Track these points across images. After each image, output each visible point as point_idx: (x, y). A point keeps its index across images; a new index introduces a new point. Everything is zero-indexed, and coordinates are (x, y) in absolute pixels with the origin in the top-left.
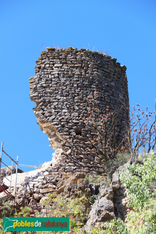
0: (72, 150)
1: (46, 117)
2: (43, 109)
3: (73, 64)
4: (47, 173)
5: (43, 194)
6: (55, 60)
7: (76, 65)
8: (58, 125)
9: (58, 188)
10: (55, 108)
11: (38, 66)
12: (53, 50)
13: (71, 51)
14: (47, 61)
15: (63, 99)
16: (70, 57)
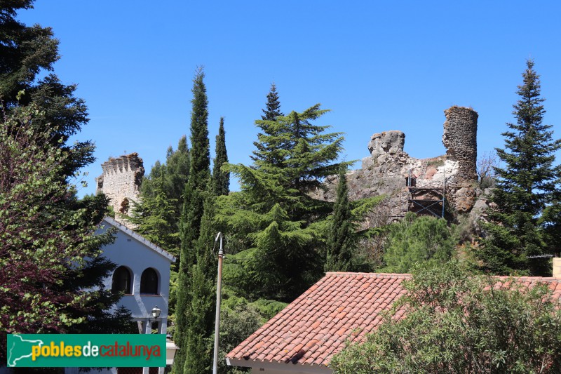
0: (463, 166)
1: (453, 146)
2: (451, 141)
3: (463, 117)
4: (453, 177)
5: (452, 188)
6: (456, 114)
8: (458, 152)
10: (456, 142)
11: (450, 116)
12: (456, 108)
13: (463, 109)
14: (453, 114)
15: (459, 137)
16: (462, 113)
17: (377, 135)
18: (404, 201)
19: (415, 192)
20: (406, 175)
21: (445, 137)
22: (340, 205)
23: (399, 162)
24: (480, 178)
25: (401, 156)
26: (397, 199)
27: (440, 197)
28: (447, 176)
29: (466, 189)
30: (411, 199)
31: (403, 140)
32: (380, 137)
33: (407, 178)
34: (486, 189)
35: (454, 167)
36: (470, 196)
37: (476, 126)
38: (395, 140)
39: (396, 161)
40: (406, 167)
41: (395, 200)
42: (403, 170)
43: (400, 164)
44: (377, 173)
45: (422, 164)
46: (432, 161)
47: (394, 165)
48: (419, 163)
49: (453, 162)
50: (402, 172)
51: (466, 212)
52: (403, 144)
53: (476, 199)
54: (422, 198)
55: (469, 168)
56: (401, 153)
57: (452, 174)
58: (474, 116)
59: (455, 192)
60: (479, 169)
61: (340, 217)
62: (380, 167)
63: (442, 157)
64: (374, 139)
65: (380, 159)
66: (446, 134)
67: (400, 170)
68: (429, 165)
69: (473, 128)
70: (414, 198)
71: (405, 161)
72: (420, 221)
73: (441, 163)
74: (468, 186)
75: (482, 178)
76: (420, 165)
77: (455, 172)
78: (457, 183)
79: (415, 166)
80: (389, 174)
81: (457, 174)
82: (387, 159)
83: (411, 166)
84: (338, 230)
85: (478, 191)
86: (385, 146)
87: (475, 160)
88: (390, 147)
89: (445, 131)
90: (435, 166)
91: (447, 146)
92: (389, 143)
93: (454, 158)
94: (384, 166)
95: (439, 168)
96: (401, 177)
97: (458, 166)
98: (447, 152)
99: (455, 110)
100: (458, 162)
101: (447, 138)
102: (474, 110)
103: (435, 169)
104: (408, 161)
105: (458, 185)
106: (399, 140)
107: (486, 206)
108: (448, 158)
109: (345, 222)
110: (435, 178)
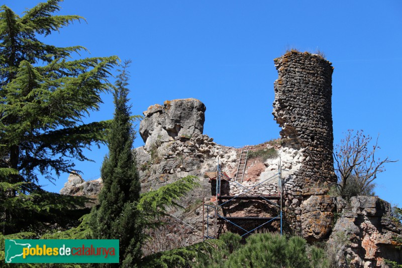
0: (310, 157)
1: (292, 122)
2: (289, 114)
3: (309, 70)
4: (295, 177)
5: (294, 196)
6: (297, 64)
7: (310, 72)
8: (301, 131)
9: (304, 193)
10: (298, 114)
11: (286, 68)
12: (295, 54)
13: (308, 56)
14: (291, 64)
15: (303, 105)
16: (307, 62)
17: (155, 107)
18: (210, 221)
19: (228, 204)
20: (212, 175)
21: (278, 105)
22: (118, 170)
23: (197, 153)
24: (340, 181)
25: (201, 142)
26: (195, 219)
27: (274, 212)
28: (285, 174)
29: (319, 198)
30: (222, 216)
31: (203, 116)
32: (161, 112)
33: (213, 182)
34: (353, 198)
35: (296, 159)
36: (326, 210)
37: (331, 87)
38: (189, 116)
39: (192, 151)
40: (210, 162)
41: (194, 221)
42: (204, 168)
43: (199, 156)
44: (158, 175)
45: (238, 155)
46: (254, 150)
47: (189, 159)
48: (233, 155)
49: (293, 151)
50: (202, 171)
51: (321, 240)
52: (202, 121)
53: (337, 217)
54: (241, 214)
55: (321, 161)
56: (200, 137)
57: (292, 171)
58: (326, 69)
59: (299, 204)
60: (339, 163)
61: (117, 195)
62: (163, 163)
63: (271, 143)
64: (150, 115)
65: (162, 150)
66: (280, 100)
67: (199, 168)
68: (251, 157)
69: (325, 91)
70: (228, 216)
71: (207, 152)
72: (254, 242)
73: (272, 154)
74: (321, 192)
75: (345, 179)
76: (234, 157)
77: (296, 168)
78: (301, 187)
79: (225, 160)
80: (179, 175)
81: (302, 172)
82: (174, 149)
83: (218, 161)
84: (114, 224)
85: (340, 202)
86: (169, 126)
87: (331, 147)
88: (180, 127)
89: (277, 96)
90: (261, 158)
91: (281, 122)
92: (177, 121)
93: (296, 145)
94: (171, 162)
95: (269, 161)
96: (202, 179)
97: (301, 159)
98: (282, 133)
99: (294, 56)
100: (302, 150)
101: (282, 107)
102: (326, 59)
103: (261, 164)
104: (214, 151)
105: (304, 191)
106: (195, 115)
107: (355, 228)
108: (283, 144)
109: (128, 207)
110: (262, 178)
